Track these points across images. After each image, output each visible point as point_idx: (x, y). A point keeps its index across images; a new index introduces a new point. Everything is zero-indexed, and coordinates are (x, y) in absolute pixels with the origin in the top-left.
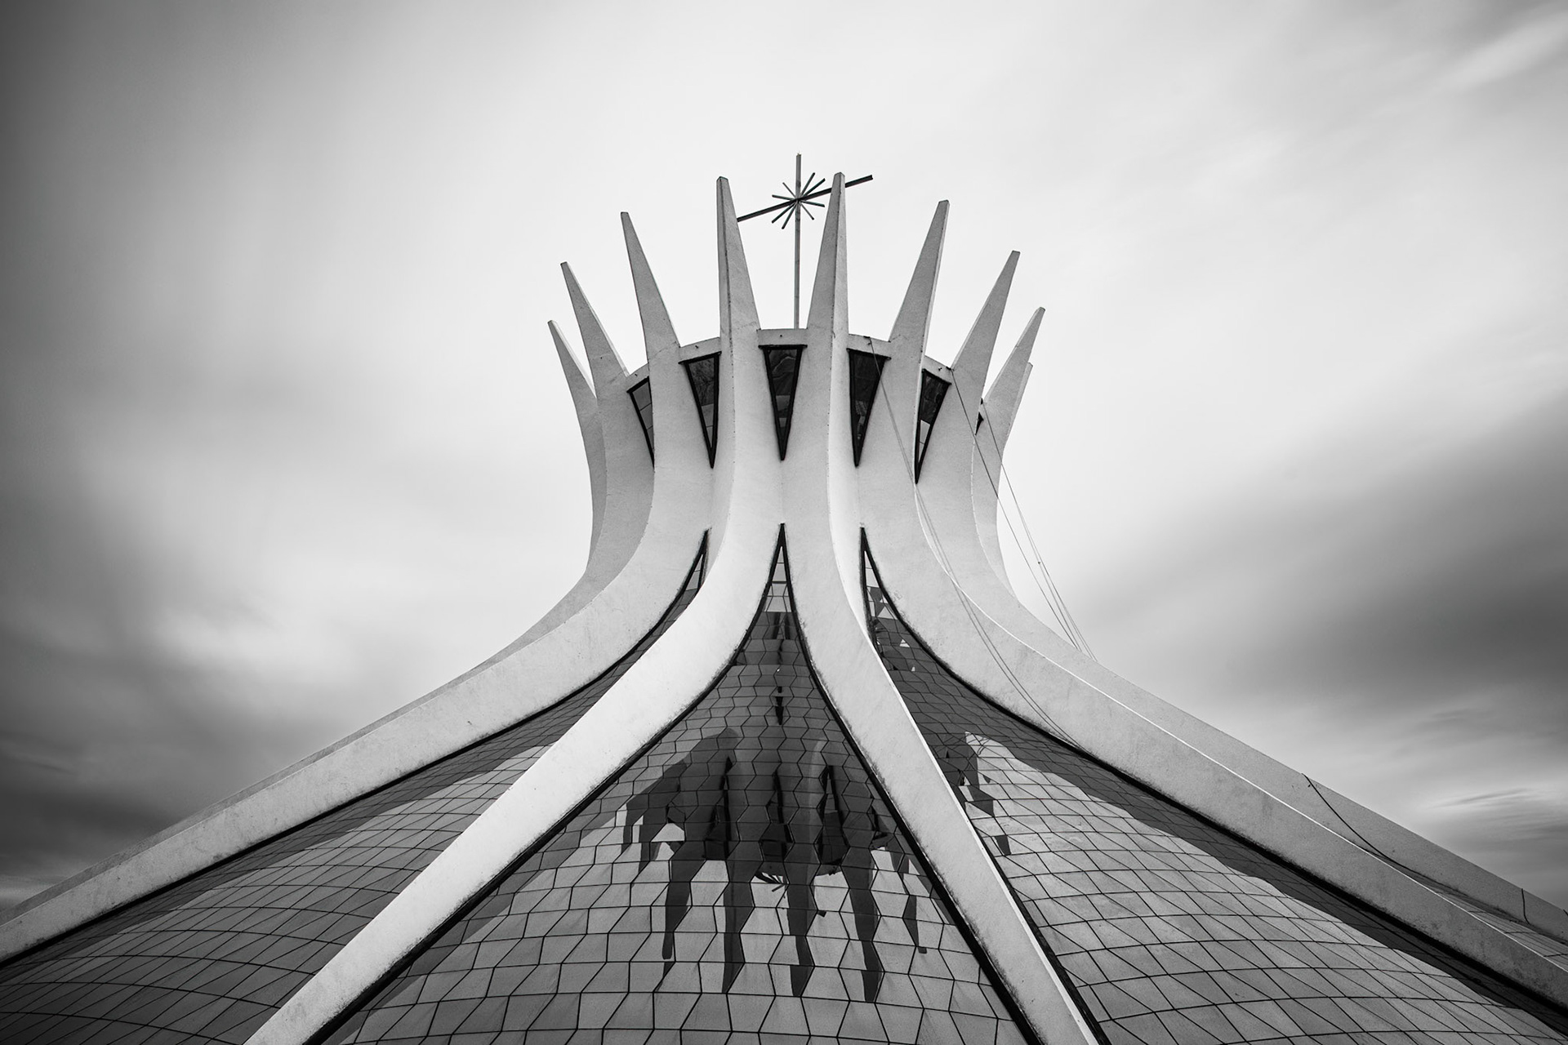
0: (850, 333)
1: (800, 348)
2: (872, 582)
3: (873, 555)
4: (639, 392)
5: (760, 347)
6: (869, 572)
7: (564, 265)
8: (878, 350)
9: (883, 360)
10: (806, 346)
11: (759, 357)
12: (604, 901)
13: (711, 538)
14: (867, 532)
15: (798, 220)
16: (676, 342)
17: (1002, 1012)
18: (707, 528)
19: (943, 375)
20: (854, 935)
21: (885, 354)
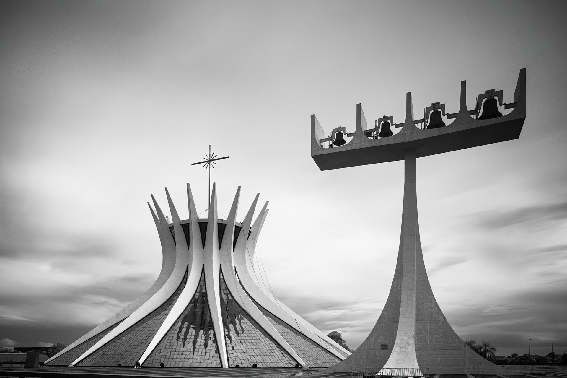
0: (218, 219)
1: (207, 223)
2: (221, 277)
3: (222, 271)
4: (171, 228)
5: (198, 223)
6: (221, 275)
7: (151, 195)
8: (224, 222)
9: (226, 225)
10: (208, 223)
11: (198, 225)
12: (175, 344)
13: (189, 266)
14: (221, 265)
15: (210, 167)
16: (179, 219)
17: (218, 356)
18: (188, 264)
19: (240, 226)
20: (204, 348)
21: (226, 223)
